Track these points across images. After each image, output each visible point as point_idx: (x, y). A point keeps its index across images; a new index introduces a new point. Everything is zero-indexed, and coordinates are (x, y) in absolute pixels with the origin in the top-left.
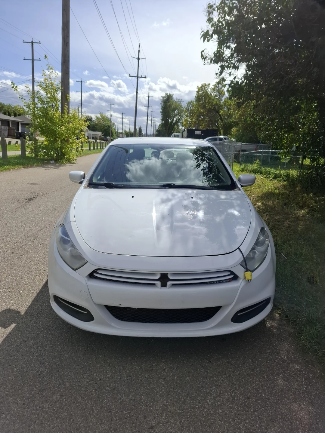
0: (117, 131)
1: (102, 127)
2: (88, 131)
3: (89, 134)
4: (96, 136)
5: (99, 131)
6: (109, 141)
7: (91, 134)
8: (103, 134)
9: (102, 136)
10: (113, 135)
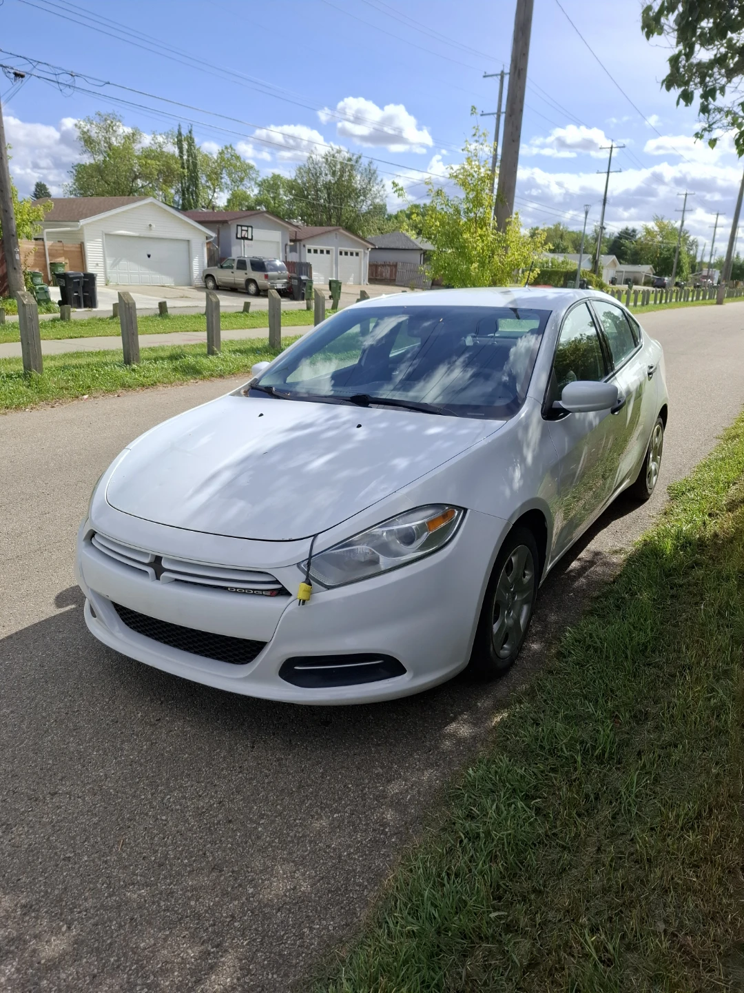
0: (698, 260)
1: (656, 252)
2: (615, 265)
3: (617, 272)
4: (637, 275)
5: (647, 264)
6: (667, 287)
7: (622, 272)
8: (655, 270)
9: (652, 276)
10: (683, 272)
